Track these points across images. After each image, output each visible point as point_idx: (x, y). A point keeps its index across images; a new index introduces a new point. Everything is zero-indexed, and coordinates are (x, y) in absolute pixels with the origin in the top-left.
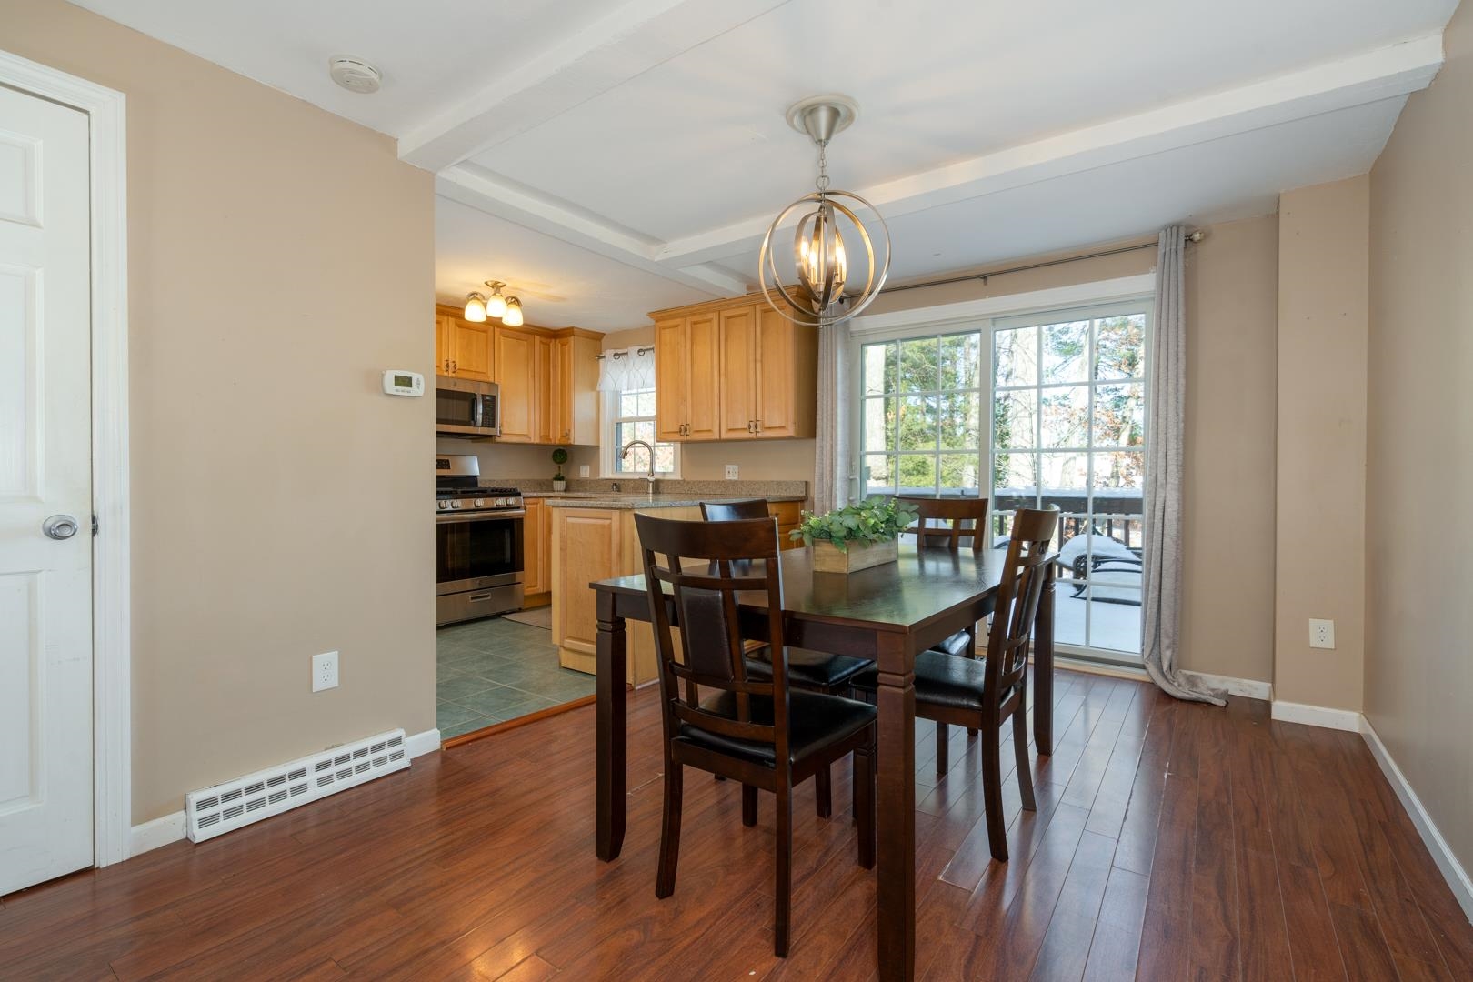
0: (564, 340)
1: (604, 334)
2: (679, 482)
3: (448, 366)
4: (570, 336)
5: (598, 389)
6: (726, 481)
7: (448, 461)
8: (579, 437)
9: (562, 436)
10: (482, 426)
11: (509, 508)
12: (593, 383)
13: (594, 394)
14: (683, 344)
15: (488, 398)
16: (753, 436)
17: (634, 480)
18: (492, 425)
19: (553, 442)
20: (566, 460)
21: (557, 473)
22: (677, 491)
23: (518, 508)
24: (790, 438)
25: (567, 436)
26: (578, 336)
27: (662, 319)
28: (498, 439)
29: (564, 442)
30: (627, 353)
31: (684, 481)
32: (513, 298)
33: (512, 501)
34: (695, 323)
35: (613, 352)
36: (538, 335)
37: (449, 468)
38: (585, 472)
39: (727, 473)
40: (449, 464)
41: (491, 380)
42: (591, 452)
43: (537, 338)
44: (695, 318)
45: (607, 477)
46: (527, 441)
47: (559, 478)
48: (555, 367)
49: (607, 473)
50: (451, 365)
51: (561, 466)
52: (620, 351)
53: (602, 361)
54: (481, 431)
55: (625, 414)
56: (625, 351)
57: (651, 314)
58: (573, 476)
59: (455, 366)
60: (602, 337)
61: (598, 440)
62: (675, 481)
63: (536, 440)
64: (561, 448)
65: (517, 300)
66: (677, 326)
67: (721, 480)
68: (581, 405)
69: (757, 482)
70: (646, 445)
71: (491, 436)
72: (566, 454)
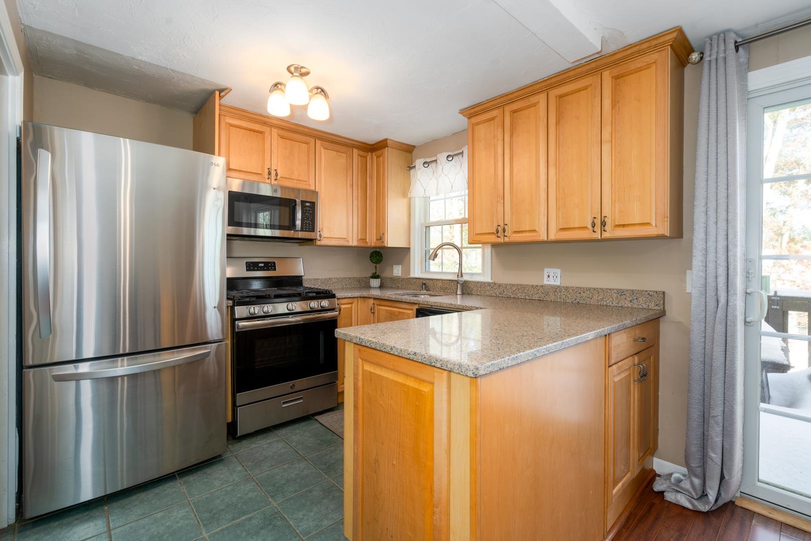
0: (378, 153)
1: (414, 147)
2: (489, 284)
3: (270, 173)
4: (385, 147)
5: (409, 196)
6: (546, 286)
7: (274, 263)
8: (393, 240)
9: (377, 240)
10: (302, 230)
11: (324, 310)
12: (405, 192)
13: (405, 201)
14: (501, 138)
15: (308, 204)
16: (597, 236)
17: (442, 280)
18: (312, 229)
19: (369, 245)
20: (381, 260)
21: (374, 271)
22: (488, 293)
23: (333, 310)
24: (662, 237)
25: (380, 238)
26: (391, 147)
27: (476, 114)
28: (318, 243)
29: (379, 244)
30: (436, 161)
31: (495, 284)
32: (318, 88)
33: (325, 303)
34: (515, 112)
35: (423, 160)
36: (356, 148)
37: (275, 270)
38: (397, 271)
39: (546, 277)
40: (275, 266)
41: (313, 188)
42: (402, 254)
43: (355, 151)
44: (515, 106)
45: (417, 276)
46: (346, 244)
47: (375, 276)
48: (371, 178)
49: (416, 272)
50: (273, 173)
51: (378, 265)
52: (428, 160)
53: (412, 171)
54: (301, 235)
55: (434, 218)
56: (434, 159)
57: (462, 112)
58: (386, 274)
59: (277, 175)
60: (413, 150)
61: (409, 243)
62: (484, 283)
63: (354, 243)
64: (378, 250)
65: (322, 90)
66: (493, 119)
67: (539, 284)
68: (395, 210)
69: (590, 289)
70: (455, 247)
71: (311, 240)
72: (381, 256)
